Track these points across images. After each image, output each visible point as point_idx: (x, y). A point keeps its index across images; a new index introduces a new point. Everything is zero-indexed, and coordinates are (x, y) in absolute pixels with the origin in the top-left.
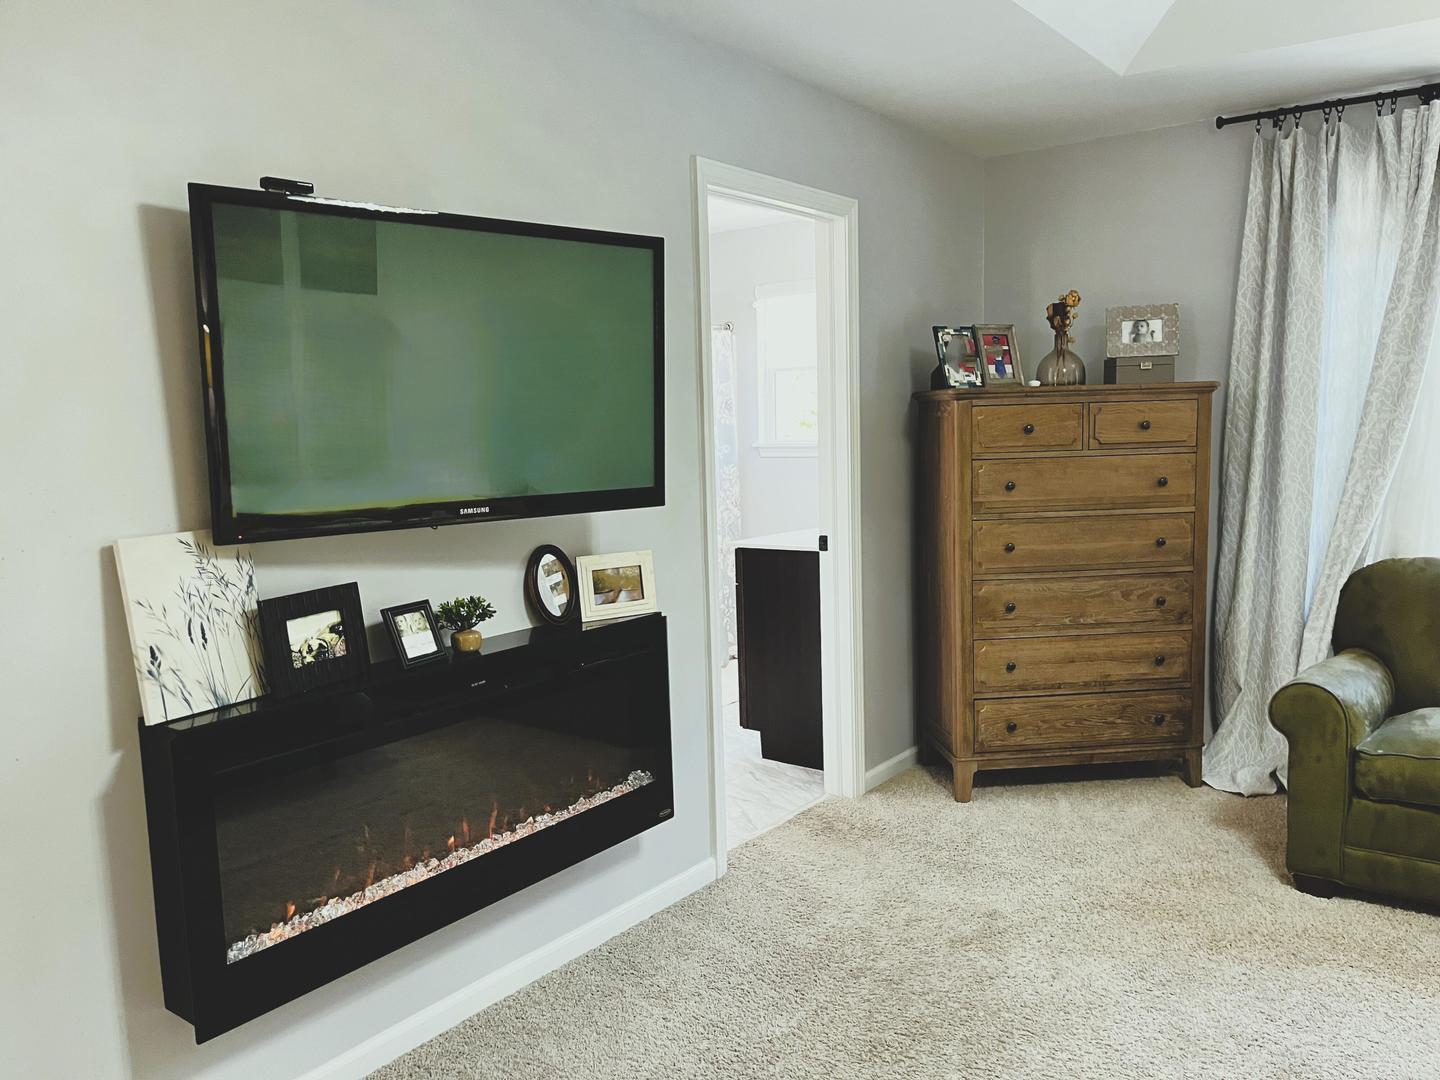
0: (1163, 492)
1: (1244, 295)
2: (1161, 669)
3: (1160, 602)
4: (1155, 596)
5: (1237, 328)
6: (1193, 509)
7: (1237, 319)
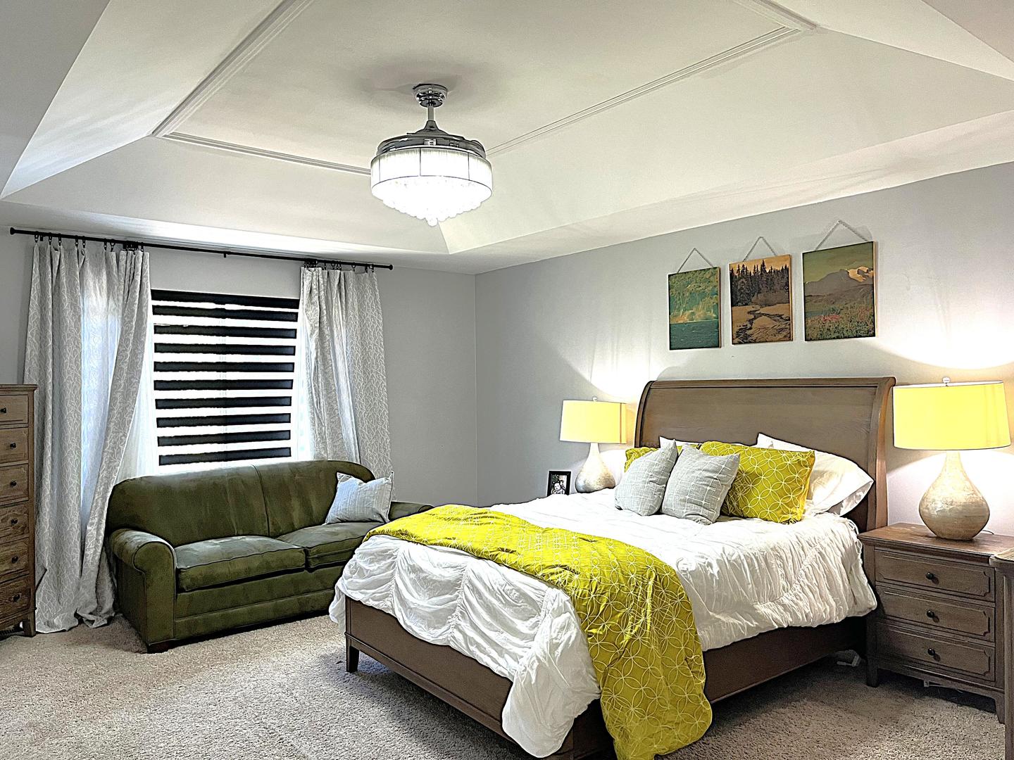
0: (14, 451)
1: (32, 334)
2: (15, 565)
3: (14, 522)
4: (11, 519)
5: (28, 351)
6: (27, 462)
7: (28, 347)
